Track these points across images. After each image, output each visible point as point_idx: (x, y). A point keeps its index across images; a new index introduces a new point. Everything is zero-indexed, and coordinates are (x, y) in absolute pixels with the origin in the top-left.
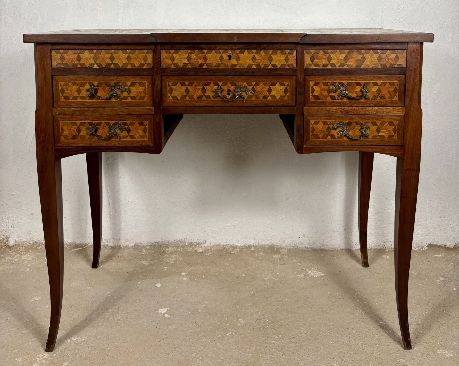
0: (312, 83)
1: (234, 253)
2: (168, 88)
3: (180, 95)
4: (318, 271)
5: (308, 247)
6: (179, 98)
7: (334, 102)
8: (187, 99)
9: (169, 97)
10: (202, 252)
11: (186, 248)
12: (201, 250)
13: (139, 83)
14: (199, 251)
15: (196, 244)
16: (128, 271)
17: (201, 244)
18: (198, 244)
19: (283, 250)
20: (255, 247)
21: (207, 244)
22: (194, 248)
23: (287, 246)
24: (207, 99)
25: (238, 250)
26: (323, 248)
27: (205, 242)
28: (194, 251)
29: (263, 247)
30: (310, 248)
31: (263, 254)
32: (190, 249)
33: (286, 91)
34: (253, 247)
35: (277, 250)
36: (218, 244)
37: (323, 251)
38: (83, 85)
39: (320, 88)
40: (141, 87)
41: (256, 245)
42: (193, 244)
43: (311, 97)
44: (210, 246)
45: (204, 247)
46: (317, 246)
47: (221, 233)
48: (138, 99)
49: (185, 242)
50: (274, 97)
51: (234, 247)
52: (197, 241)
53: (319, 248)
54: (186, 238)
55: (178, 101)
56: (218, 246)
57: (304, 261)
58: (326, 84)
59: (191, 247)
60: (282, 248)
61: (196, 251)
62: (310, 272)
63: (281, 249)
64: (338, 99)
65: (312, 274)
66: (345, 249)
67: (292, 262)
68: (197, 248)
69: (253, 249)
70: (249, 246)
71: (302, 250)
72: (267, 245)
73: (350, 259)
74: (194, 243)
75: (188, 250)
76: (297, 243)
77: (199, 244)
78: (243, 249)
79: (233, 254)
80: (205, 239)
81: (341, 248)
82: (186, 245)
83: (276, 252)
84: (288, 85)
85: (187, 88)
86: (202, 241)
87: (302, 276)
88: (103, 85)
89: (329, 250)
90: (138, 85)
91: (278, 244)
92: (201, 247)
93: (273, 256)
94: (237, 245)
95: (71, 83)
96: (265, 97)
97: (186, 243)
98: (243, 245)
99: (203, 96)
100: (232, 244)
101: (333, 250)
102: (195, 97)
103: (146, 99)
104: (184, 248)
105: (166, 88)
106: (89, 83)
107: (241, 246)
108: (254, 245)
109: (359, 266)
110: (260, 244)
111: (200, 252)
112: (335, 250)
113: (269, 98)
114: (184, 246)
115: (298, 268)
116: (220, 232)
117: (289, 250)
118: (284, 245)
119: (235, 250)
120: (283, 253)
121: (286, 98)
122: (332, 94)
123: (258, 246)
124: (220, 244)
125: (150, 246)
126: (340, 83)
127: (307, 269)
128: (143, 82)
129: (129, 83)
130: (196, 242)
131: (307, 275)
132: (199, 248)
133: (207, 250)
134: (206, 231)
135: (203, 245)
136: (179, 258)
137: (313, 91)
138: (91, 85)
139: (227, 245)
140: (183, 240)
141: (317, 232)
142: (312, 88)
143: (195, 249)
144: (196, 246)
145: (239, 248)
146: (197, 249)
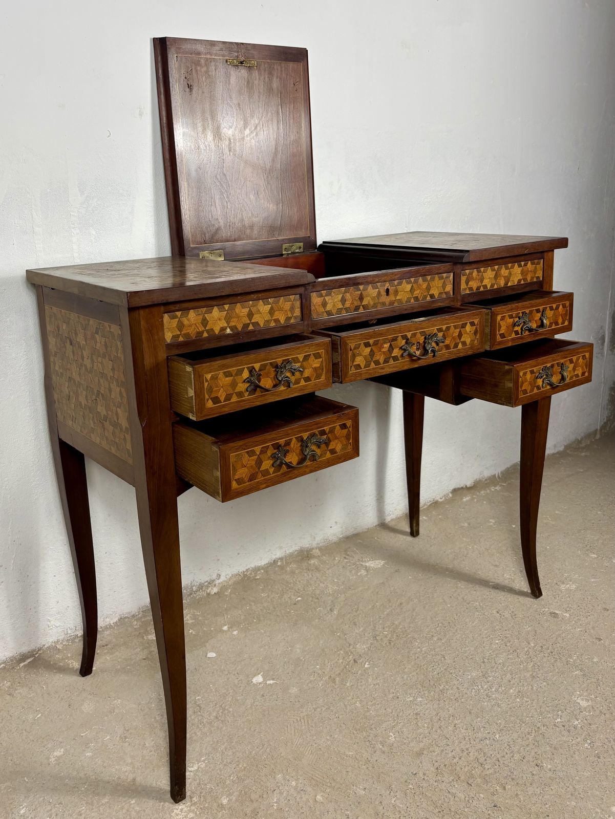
0: (499, 317)
1: (258, 577)
2: (350, 353)
3: (363, 361)
4: (375, 560)
5: (341, 536)
6: (362, 366)
7: (518, 338)
8: (373, 365)
9: (351, 367)
10: (218, 592)
11: (195, 595)
12: (215, 590)
13: (313, 354)
14: (213, 593)
15: (207, 583)
16: (145, 658)
17: (214, 580)
18: (209, 583)
19: (314, 551)
20: (281, 559)
21: (223, 579)
22: (204, 591)
23: (318, 544)
24: (394, 361)
25: (262, 571)
26: (355, 532)
27: (219, 576)
28: (205, 595)
29: (291, 555)
30: (343, 537)
31: (295, 566)
32: (200, 594)
33: (475, 333)
34: (279, 561)
35: (308, 554)
36: (236, 572)
37: (356, 536)
38: (240, 372)
39: (506, 322)
40: (317, 360)
41: (283, 556)
42: (203, 585)
43: (498, 337)
44: (226, 579)
45: (219, 583)
46: (351, 532)
47: (240, 555)
48: (313, 379)
49: (192, 587)
50: (464, 343)
51: (257, 569)
52: (208, 579)
53: (352, 534)
54: (194, 580)
55: (361, 371)
56: (236, 575)
57: (348, 555)
58: (511, 317)
59: (201, 591)
60: (313, 549)
61: (208, 594)
62: (367, 564)
63: (312, 551)
64: (522, 334)
65: (372, 565)
66: (378, 525)
67: (336, 562)
68: (210, 589)
69: (279, 563)
70: (274, 561)
71: (335, 543)
72: (296, 550)
73: (392, 535)
74: (205, 583)
75: (198, 597)
76: (329, 535)
77: (211, 583)
78: (268, 567)
79: (258, 579)
80: (219, 572)
81: (375, 525)
82: (194, 590)
83: (308, 557)
84: (477, 325)
85: (372, 350)
86: (214, 577)
87: (363, 572)
88: (268, 367)
89: (363, 532)
90: (313, 358)
91: (308, 546)
92: (215, 585)
93: (310, 563)
94: (260, 565)
95: (222, 374)
96: (456, 346)
97: (194, 588)
98: (267, 562)
99: (390, 358)
100: (253, 566)
101: (366, 530)
102: (381, 361)
103: (323, 378)
104: (192, 596)
105: (347, 355)
106: (248, 368)
107: (265, 565)
108: (280, 556)
109: (410, 538)
110: (288, 552)
111: (215, 593)
112: (369, 531)
113: (460, 346)
114: (191, 594)
115: (350, 566)
116: (238, 554)
117: (320, 549)
118: (314, 544)
119: (258, 572)
120: (316, 555)
121: (476, 341)
122: (516, 328)
123: (286, 556)
124: (239, 572)
125: (142, 611)
126: (523, 313)
127: (361, 563)
128: (319, 351)
129: (301, 357)
130: (206, 582)
131: (367, 569)
132: (212, 589)
133: (223, 588)
134: (219, 560)
135: (217, 582)
136: (194, 612)
137: (500, 327)
138: (251, 370)
139: (247, 570)
140: (190, 584)
141: (349, 514)
142: (499, 323)
143: (207, 591)
144: (207, 587)
145: (263, 568)
146: (210, 591)
